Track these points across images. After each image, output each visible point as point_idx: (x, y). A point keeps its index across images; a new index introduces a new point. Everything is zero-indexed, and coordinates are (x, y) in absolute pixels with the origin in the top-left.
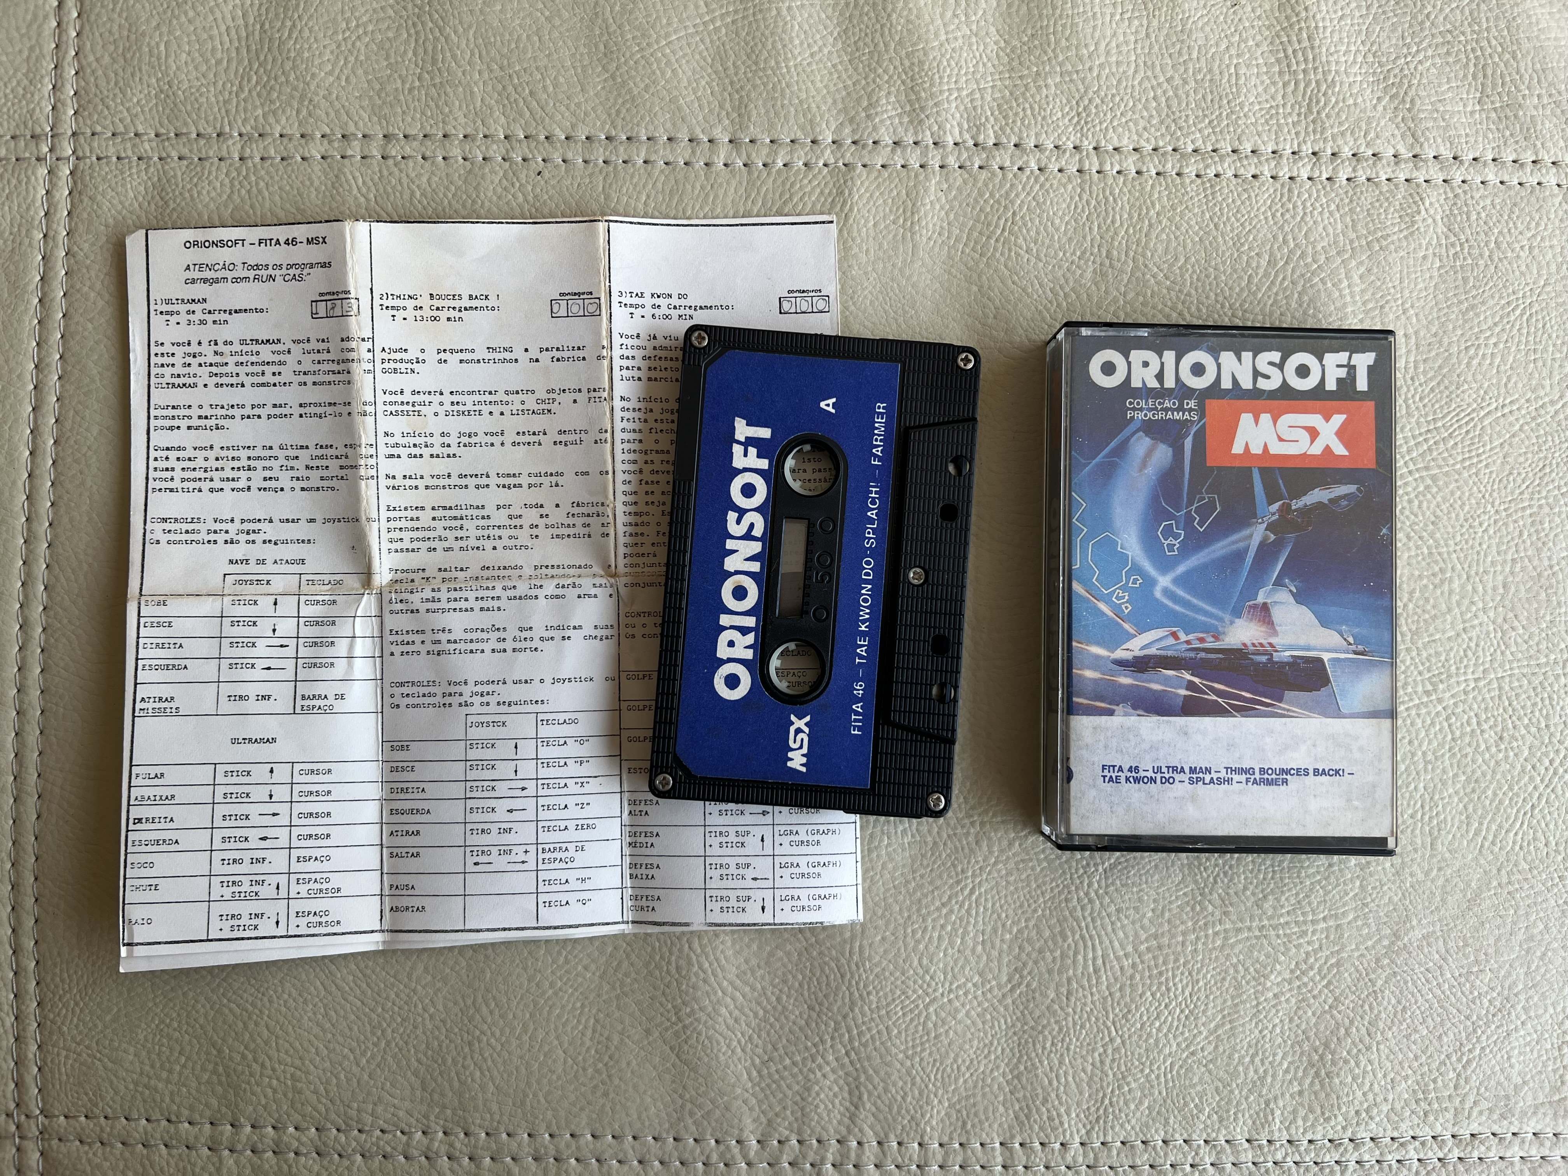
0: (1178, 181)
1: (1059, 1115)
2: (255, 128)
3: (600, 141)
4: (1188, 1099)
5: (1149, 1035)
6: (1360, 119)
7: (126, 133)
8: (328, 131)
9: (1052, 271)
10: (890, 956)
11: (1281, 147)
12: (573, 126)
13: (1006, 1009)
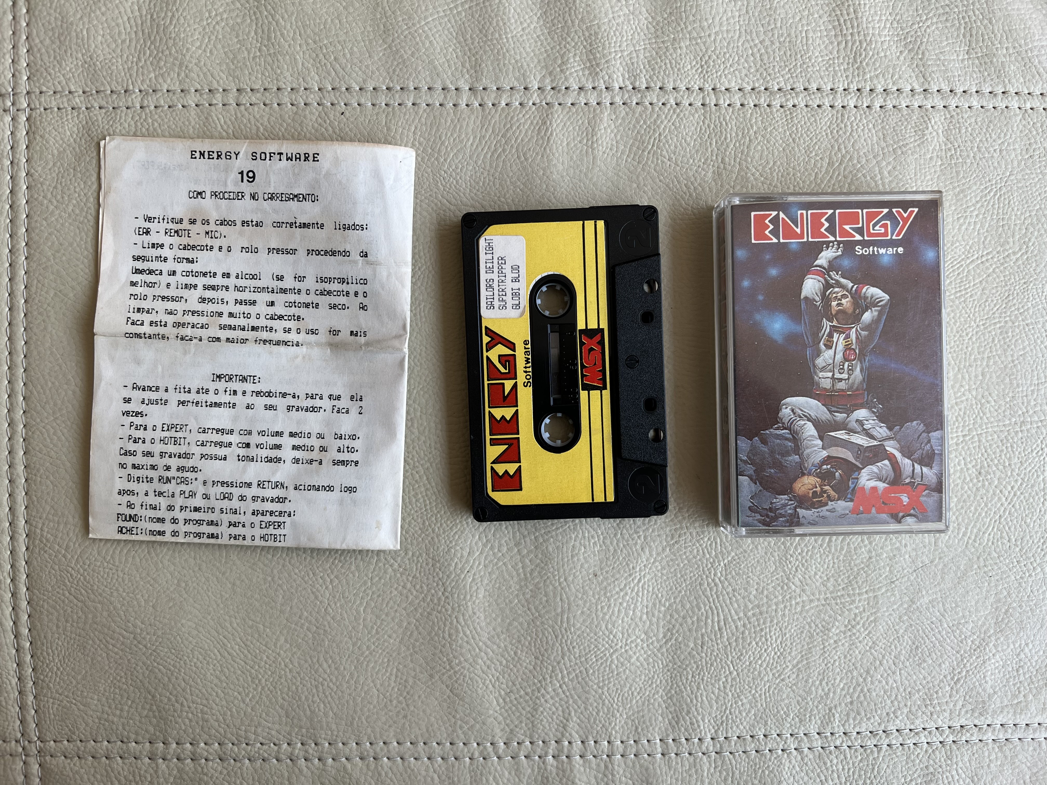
0: (768, 110)
1: (697, 721)
2: (150, 86)
3: (383, 91)
4: (780, 708)
5: (755, 669)
6: (888, 66)
7: (63, 90)
8: (199, 88)
9: (686, 173)
10: (587, 624)
11: (836, 86)
12: (364, 81)
13: (662, 655)
